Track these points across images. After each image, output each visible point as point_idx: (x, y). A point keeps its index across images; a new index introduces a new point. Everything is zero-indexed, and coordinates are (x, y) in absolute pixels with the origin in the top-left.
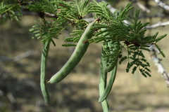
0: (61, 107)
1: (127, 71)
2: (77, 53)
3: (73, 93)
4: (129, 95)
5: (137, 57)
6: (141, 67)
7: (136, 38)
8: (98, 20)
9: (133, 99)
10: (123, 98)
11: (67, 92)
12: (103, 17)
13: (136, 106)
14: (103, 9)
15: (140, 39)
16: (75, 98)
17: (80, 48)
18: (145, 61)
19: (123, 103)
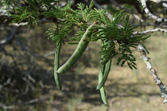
0: (78, 92)
1: (118, 64)
2: (79, 49)
3: (88, 83)
4: (130, 85)
5: (126, 53)
6: (129, 62)
7: (125, 38)
8: (97, 23)
9: (132, 88)
10: (124, 87)
11: (83, 81)
12: (102, 22)
13: (135, 94)
14: (102, 15)
15: (128, 38)
16: (88, 86)
17: (82, 45)
18: (132, 56)
19: (125, 91)
